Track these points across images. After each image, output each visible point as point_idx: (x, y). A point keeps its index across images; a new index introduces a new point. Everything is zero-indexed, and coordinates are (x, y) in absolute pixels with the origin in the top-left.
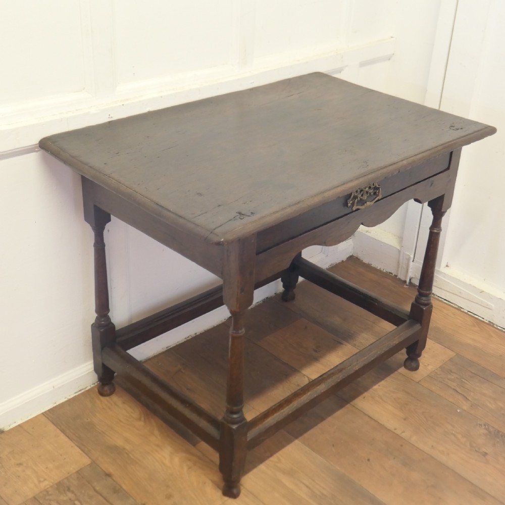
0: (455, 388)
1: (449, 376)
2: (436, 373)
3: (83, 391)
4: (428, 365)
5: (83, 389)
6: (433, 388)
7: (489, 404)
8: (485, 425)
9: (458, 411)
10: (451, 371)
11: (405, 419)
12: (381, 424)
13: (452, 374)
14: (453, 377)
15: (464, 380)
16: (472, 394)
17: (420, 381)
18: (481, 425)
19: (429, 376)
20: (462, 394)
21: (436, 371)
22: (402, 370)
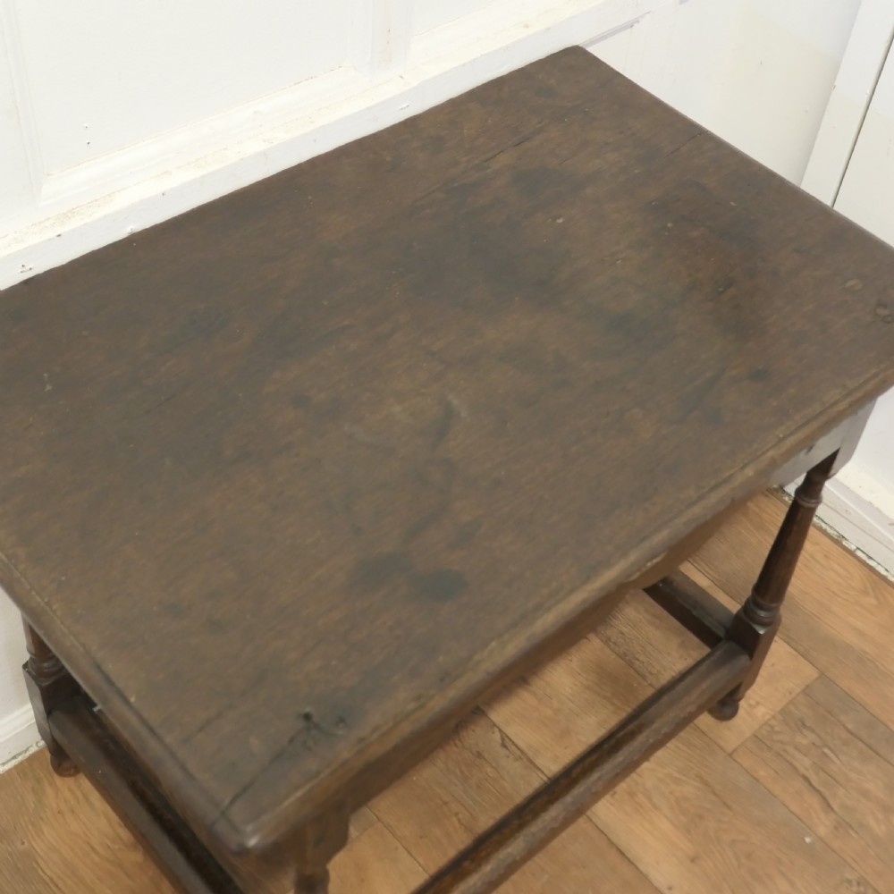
0: (807, 773)
1: (799, 739)
2: (772, 727)
3: (20, 758)
4: (758, 703)
5: (20, 754)
6: (762, 773)
7: (872, 823)
8: (859, 884)
9: (808, 840)
10: (804, 724)
11: (693, 860)
12: (641, 872)
13: (804, 731)
14: (805, 742)
15: (826, 750)
16: (841, 791)
17: (735, 750)
18: (849, 882)
19: (756, 737)
20: (818, 792)
21: (773, 722)
22: (705, 720)
